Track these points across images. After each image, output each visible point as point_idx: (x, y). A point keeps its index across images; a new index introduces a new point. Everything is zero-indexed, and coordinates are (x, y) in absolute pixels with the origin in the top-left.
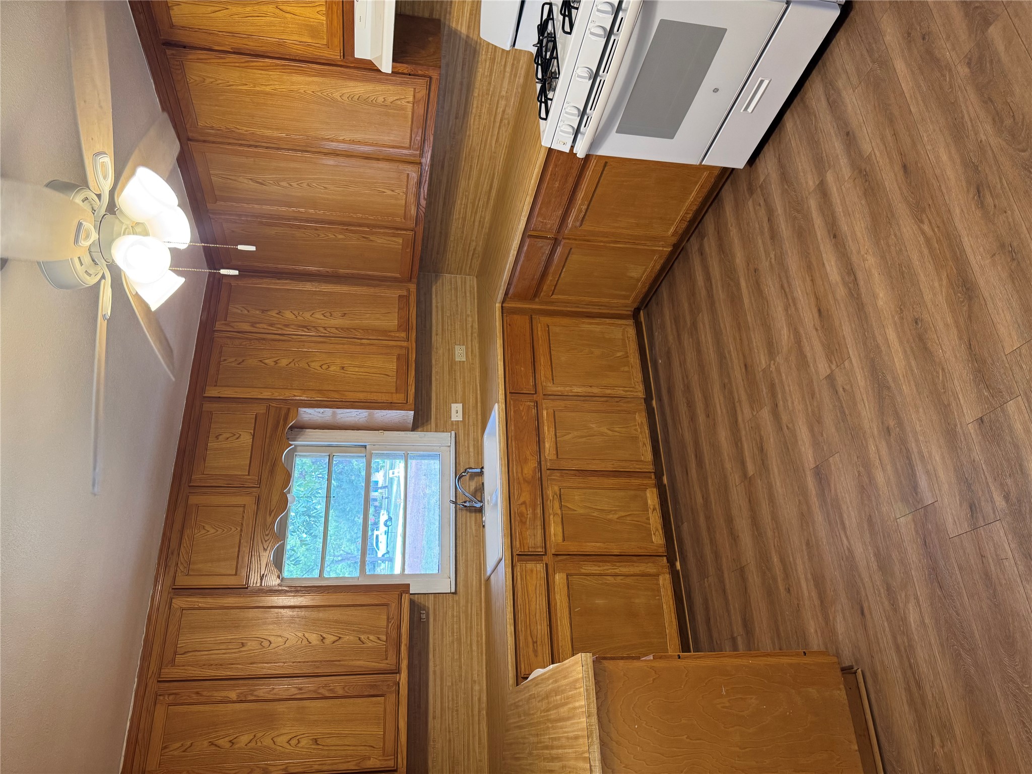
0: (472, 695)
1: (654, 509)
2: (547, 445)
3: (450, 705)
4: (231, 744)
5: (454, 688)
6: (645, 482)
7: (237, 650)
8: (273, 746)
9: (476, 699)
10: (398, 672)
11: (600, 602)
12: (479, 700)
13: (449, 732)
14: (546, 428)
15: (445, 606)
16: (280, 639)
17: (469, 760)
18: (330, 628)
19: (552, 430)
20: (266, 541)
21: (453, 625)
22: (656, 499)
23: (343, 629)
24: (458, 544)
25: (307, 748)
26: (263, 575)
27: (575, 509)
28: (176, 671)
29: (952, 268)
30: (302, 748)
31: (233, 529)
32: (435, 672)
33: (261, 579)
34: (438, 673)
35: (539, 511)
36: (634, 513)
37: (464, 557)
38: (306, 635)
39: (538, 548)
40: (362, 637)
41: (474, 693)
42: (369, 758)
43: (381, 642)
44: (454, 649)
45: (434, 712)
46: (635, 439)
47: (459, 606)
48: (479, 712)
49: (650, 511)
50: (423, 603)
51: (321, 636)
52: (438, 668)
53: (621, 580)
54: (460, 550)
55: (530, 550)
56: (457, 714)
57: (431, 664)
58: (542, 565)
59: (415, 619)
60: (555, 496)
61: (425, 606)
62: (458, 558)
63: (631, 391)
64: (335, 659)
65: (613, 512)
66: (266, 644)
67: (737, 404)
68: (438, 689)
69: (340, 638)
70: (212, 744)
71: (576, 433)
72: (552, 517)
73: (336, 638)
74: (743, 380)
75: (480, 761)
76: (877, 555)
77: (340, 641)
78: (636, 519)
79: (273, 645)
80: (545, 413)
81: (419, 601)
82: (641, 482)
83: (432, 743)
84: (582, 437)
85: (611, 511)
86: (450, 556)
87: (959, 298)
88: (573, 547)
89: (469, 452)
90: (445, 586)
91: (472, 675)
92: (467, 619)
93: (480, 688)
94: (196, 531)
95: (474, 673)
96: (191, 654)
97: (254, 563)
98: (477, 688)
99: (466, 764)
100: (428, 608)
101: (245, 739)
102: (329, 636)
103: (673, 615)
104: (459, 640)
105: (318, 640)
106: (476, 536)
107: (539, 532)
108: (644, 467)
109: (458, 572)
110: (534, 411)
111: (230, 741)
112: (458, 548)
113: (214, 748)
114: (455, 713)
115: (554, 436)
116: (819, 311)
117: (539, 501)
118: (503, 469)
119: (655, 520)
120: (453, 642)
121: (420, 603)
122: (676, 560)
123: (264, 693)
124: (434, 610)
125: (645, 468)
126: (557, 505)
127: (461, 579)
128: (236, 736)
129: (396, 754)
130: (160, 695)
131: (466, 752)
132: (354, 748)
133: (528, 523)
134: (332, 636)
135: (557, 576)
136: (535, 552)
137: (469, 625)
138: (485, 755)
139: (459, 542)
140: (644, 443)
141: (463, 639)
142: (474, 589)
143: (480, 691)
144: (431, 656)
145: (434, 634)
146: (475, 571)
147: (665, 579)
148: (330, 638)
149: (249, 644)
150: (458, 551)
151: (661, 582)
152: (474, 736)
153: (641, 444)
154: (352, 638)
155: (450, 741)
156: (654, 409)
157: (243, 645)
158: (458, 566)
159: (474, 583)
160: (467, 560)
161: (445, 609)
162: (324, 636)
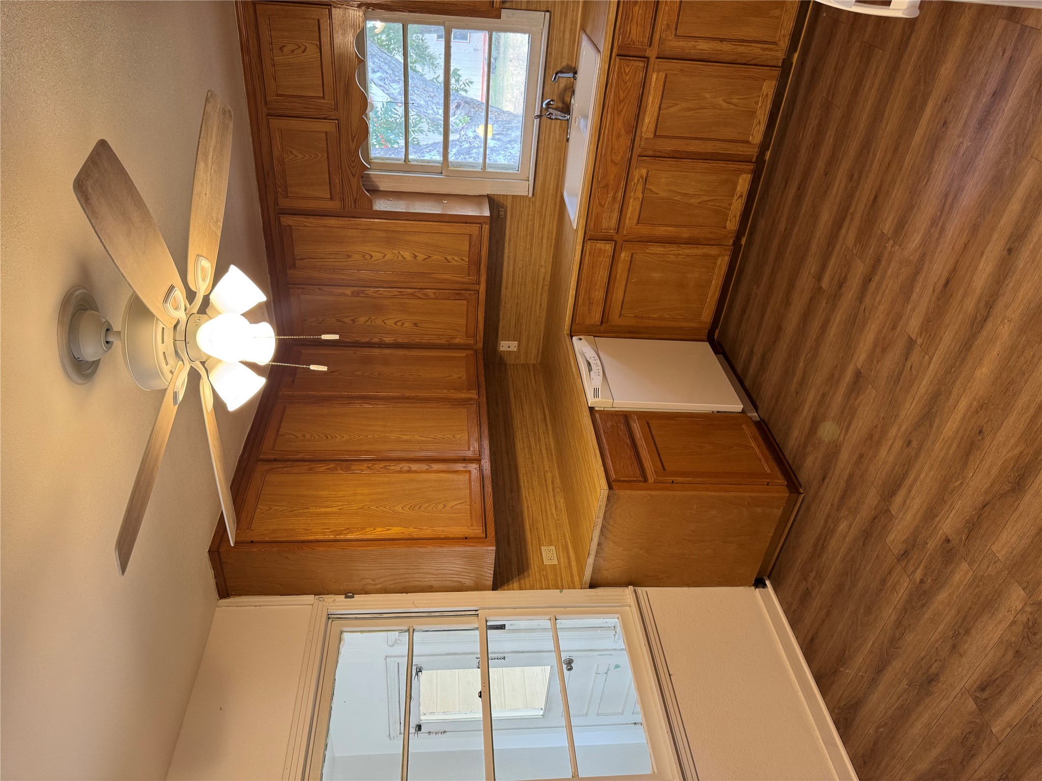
0: (538, 275)
1: (741, 196)
2: (647, 120)
3: (520, 280)
4: (353, 322)
5: (525, 269)
6: (742, 167)
7: (344, 260)
8: (384, 325)
9: (541, 278)
10: (479, 284)
11: (656, 275)
12: (544, 279)
13: (517, 298)
14: (651, 98)
15: (522, 206)
16: (379, 254)
17: (531, 316)
18: (421, 248)
19: (658, 101)
20: (353, 167)
21: (527, 222)
22: (747, 185)
23: (432, 250)
24: (539, 149)
25: (410, 328)
26: (356, 199)
27: (658, 192)
28: (298, 272)
29: (1028, 454)
30: (406, 328)
31: (320, 155)
32: (509, 257)
33: (355, 202)
34: (512, 257)
35: (620, 195)
36: (719, 198)
37: (544, 161)
38: (401, 252)
39: (611, 229)
40: (448, 258)
41: (540, 274)
42: (456, 338)
43: (464, 262)
44: (527, 241)
45: (507, 284)
46: (752, 114)
47: (535, 206)
48: (543, 287)
49: (736, 197)
50: (502, 201)
51: (414, 254)
52: (512, 255)
53: (683, 258)
54: (541, 154)
55: (603, 231)
56: (525, 287)
57: (506, 251)
58: (611, 245)
59: (494, 214)
60: (641, 179)
61: (504, 204)
62: (538, 162)
63: (770, 50)
64: (427, 271)
65: (697, 197)
66: (368, 257)
67: (849, 217)
68: (511, 269)
69: (429, 256)
70: (338, 321)
71: (684, 105)
72: (632, 200)
73: (426, 257)
74: (866, 206)
75: (539, 318)
76: (851, 476)
77: (430, 259)
78: (717, 204)
79: (374, 258)
80: (654, 76)
81: (499, 200)
82: (738, 166)
83: (503, 304)
84: (690, 109)
85: (695, 195)
86: (530, 157)
87: (1010, 476)
88: (645, 230)
89: (564, 38)
90: (523, 189)
91: (540, 261)
92: (541, 217)
93: (545, 271)
94: (285, 155)
95: (542, 259)
96: (307, 260)
97: (345, 187)
98: (543, 270)
99: (528, 318)
100: (506, 206)
101: (362, 320)
102: (420, 254)
103: (718, 289)
104: (532, 234)
105: (411, 257)
106: (559, 141)
107: (616, 215)
108: (748, 149)
109: (537, 176)
110: (642, 75)
111: (352, 320)
112: (539, 152)
113: (340, 323)
114: (523, 286)
115: (657, 109)
116: (947, 282)
117: (622, 184)
118: (592, 146)
119: (737, 206)
120: (527, 235)
121: (500, 202)
122: (744, 235)
123: (372, 292)
124: (512, 208)
125: (749, 151)
126: (640, 187)
127: (539, 183)
128: (355, 317)
129: (475, 336)
130: (291, 288)
131: (529, 312)
132: (444, 330)
133: (606, 205)
134: (423, 255)
135: (623, 255)
136: (607, 233)
137: (542, 223)
138: (544, 315)
139: (542, 146)
140: (759, 122)
141: (536, 233)
142: (551, 192)
143: (545, 273)
144: (506, 245)
145: (511, 228)
146: (553, 176)
147: (722, 261)
148: (421, 257)
149: (354, 256)
150: (539, 156)
151: (719, 262)
152: (536, 302)
153: (756, 122)
154: (439, 257)
155: (517, 304)
156: (792, 64)
157: (349, 256)
158: (538, 170)
159: (551, 187)
160: (546, 166)
161: (522, 208)
162: (416, 254)
